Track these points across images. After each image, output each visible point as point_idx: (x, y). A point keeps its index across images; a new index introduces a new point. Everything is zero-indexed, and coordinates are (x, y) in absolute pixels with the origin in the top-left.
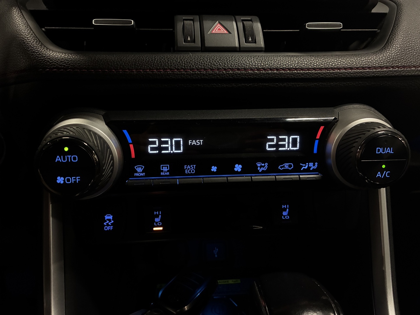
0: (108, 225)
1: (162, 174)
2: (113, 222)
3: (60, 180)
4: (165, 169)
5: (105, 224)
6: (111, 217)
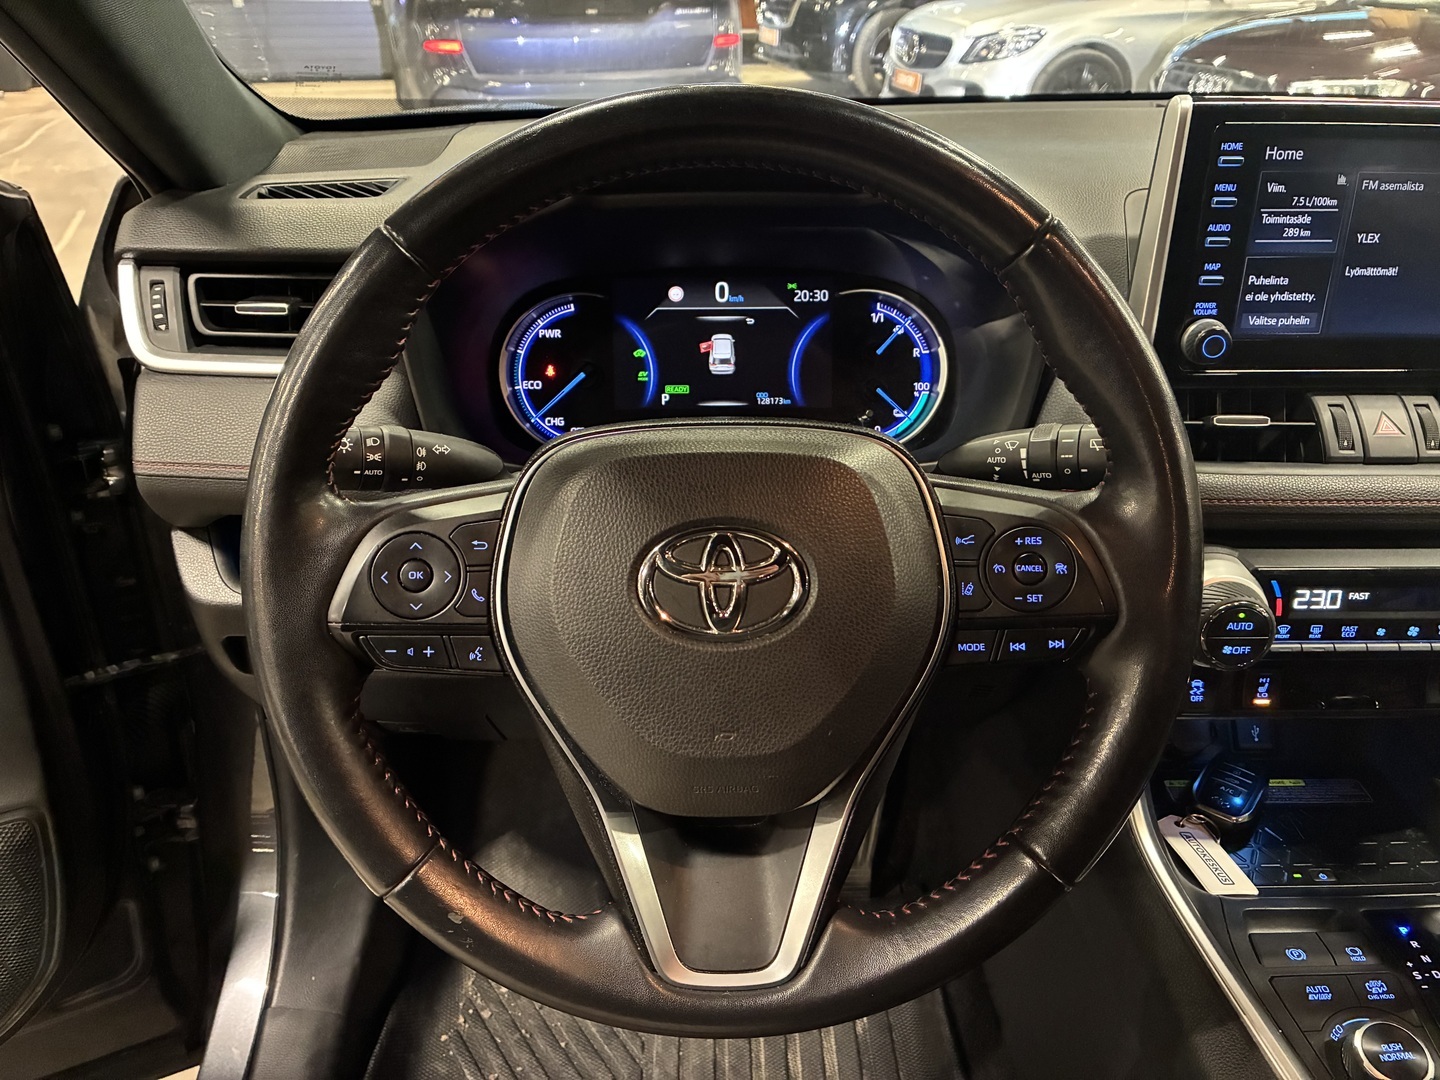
0: (1196, 694)
1: (1310, 636)
2: (1202, 690)
3: (1227, 650)
4: (1316, 630)
5: (1191, 692)
6: (1200, 684)
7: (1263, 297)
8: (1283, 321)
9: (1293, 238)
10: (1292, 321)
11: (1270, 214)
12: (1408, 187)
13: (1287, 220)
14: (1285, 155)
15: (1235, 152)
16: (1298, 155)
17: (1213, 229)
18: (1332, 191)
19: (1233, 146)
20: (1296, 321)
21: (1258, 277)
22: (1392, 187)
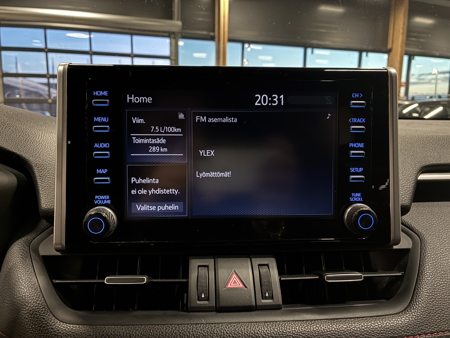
7: (144, 192)
8: (160, 208)
9: (156, 153)
10: (166, 207)
11: (137, 137)
12: (226, 120)
13: (149, 141)
14: (140, 100)
15: (103, 97)
16: (149, 100)
17: (98, 146)
18: (177, 123)
19: (101, 93)
20: (170, 208)
21: (137, 179)
22: (215, 120)
